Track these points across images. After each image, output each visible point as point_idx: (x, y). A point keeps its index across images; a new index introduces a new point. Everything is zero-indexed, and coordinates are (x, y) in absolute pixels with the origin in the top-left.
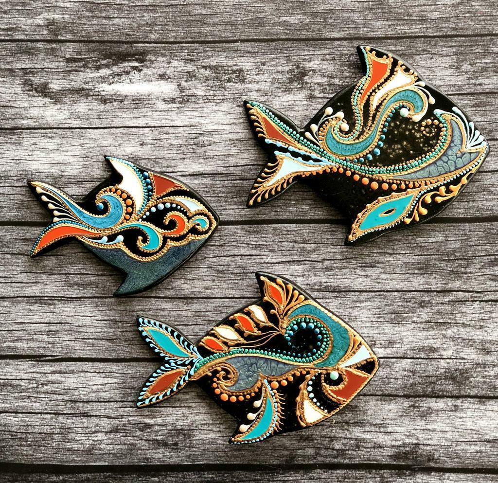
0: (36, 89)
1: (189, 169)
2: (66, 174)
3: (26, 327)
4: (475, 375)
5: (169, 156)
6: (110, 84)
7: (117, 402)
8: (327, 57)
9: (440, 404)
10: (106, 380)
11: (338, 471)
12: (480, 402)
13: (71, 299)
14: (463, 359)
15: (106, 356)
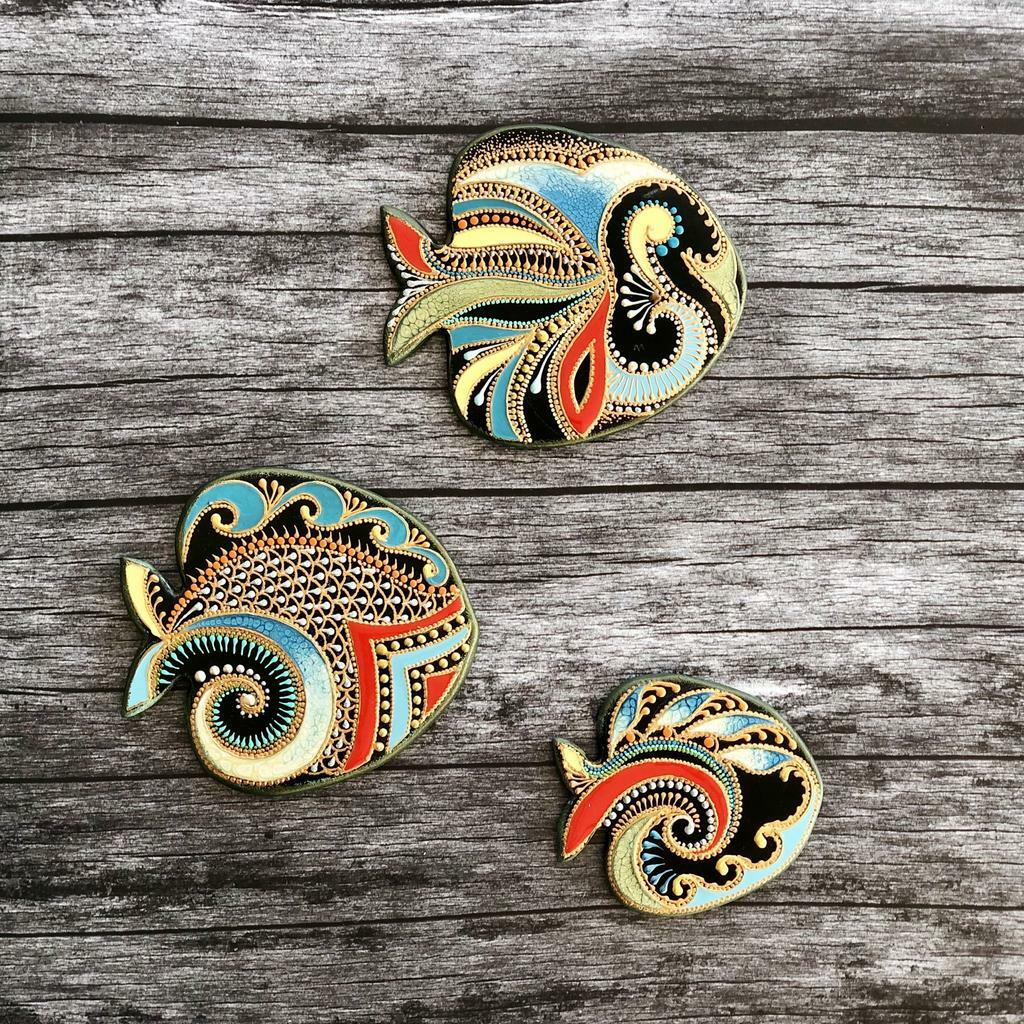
0: (900, 686)
1: (672, 569)
2: (854, 561)
3: (910, 334)
4: (243, 265)
5: (701, 589)
6: (790, 695)
7: (775, 224)
8: (466, 740)
9: (294, 223)
10: (791, 255)
11: (446, 123)
12: (235, 226)
13: (845, 375)
14: (260, 290)
15: (791, 291)
